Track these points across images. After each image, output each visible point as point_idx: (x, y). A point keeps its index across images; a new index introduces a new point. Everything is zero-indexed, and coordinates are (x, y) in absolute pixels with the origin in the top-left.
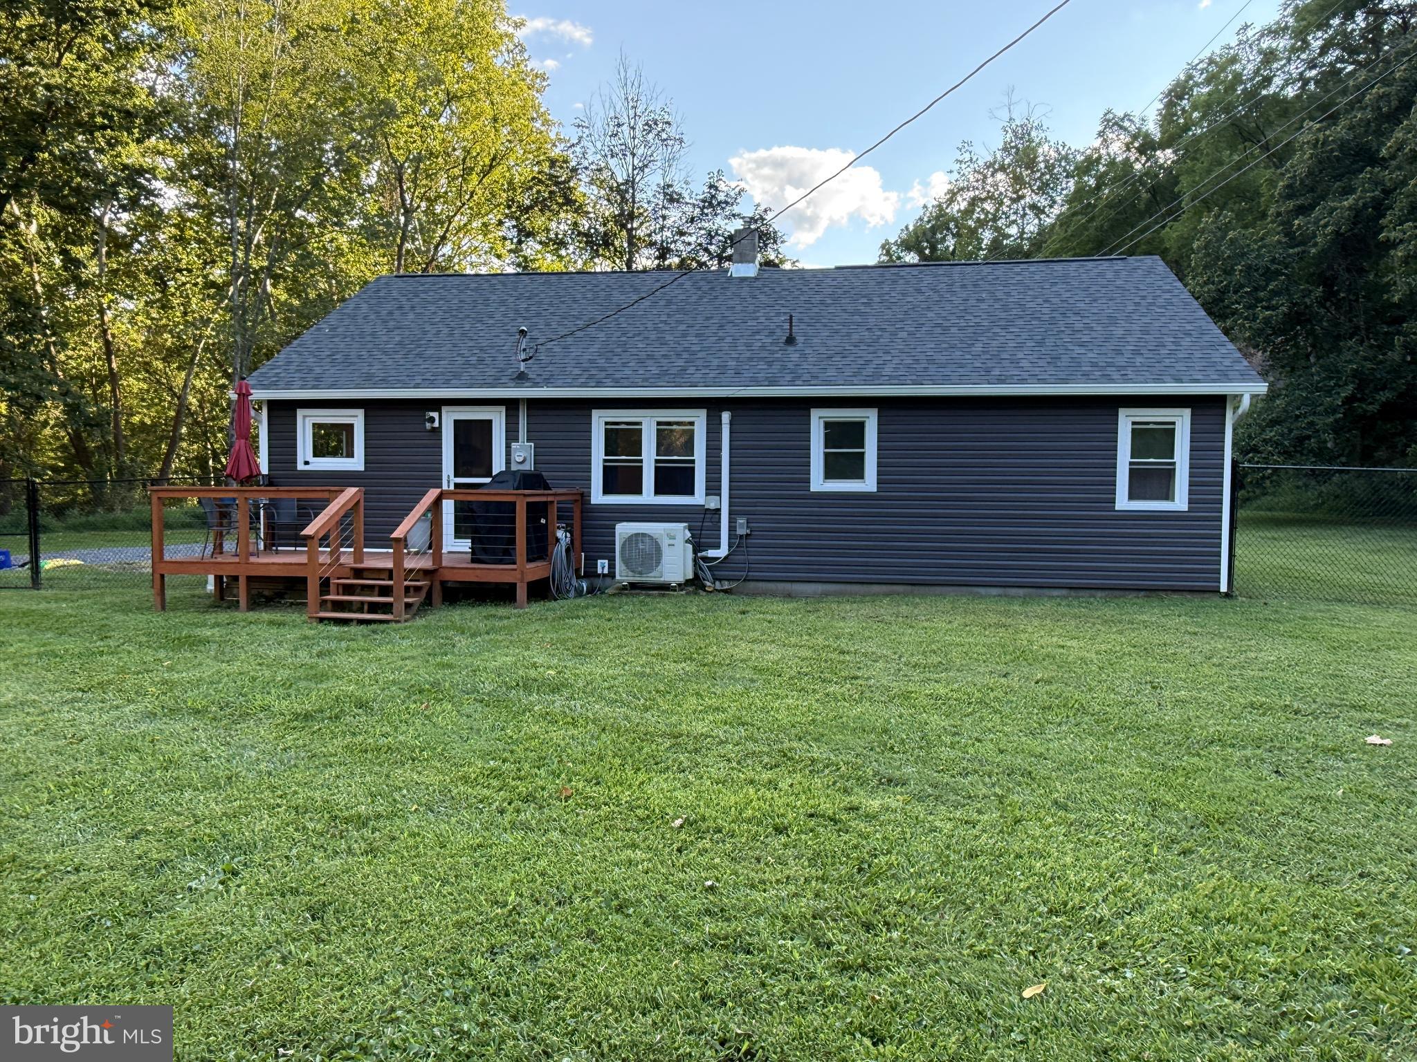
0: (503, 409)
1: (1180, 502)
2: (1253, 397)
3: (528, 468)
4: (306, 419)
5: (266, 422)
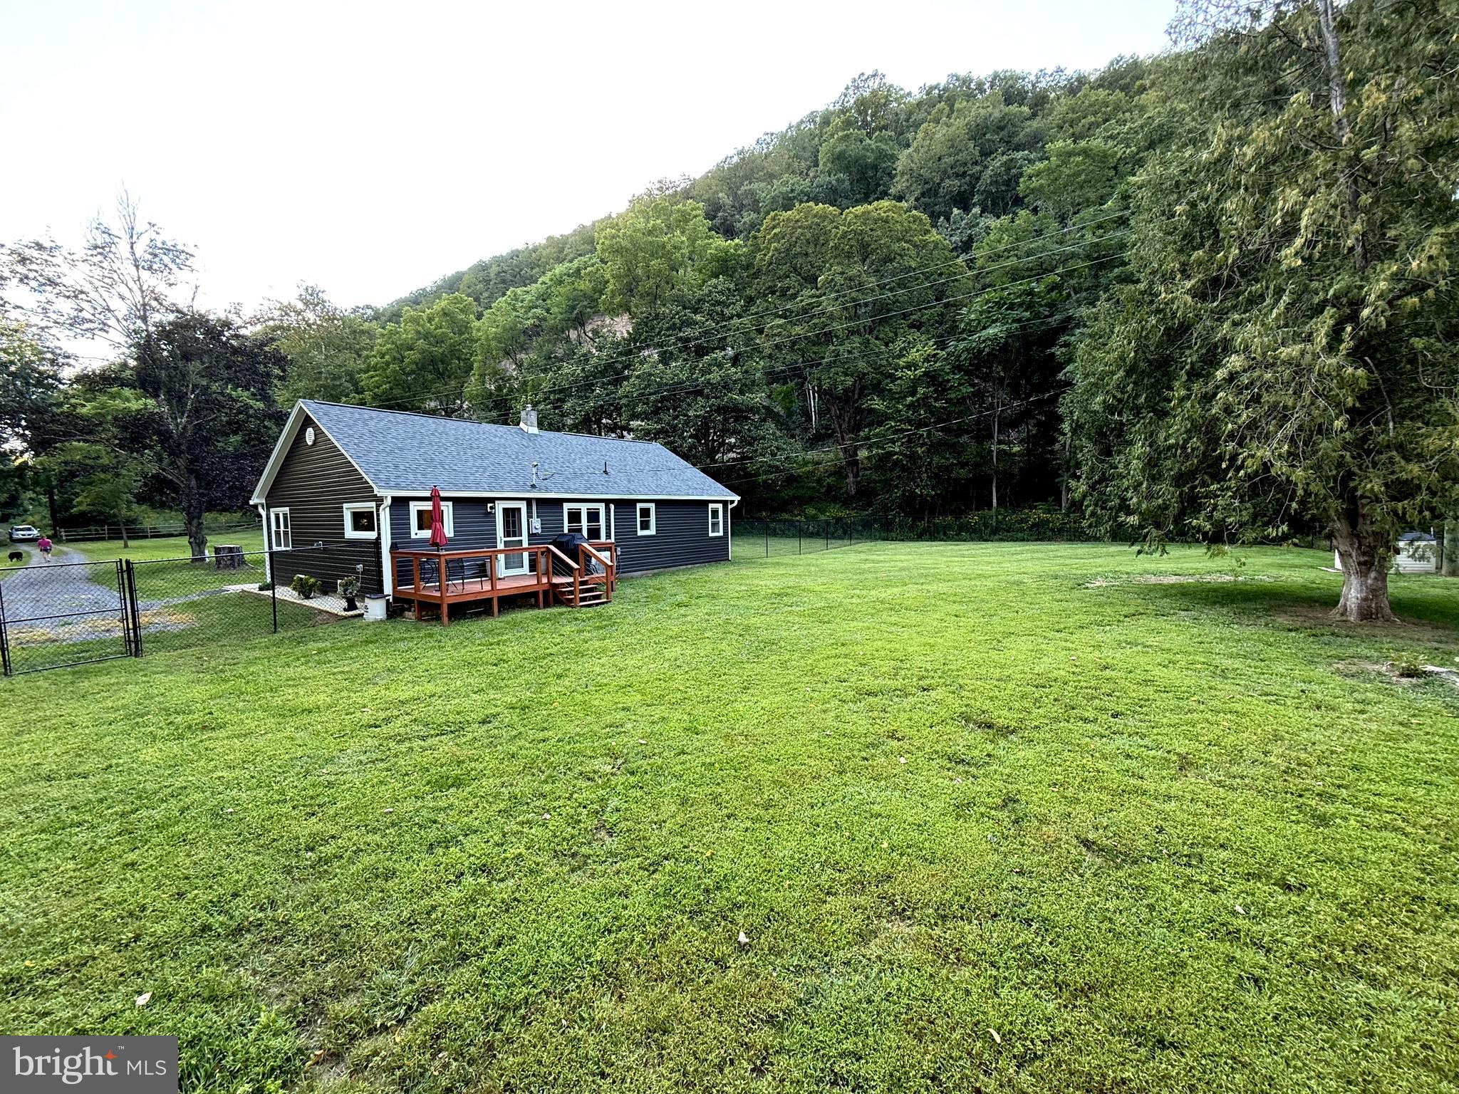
0: (525, 502)
1: (721, 534)
2: (738, 500)
3: (540, 531)
4: (414, 508)
5: (388, 509)
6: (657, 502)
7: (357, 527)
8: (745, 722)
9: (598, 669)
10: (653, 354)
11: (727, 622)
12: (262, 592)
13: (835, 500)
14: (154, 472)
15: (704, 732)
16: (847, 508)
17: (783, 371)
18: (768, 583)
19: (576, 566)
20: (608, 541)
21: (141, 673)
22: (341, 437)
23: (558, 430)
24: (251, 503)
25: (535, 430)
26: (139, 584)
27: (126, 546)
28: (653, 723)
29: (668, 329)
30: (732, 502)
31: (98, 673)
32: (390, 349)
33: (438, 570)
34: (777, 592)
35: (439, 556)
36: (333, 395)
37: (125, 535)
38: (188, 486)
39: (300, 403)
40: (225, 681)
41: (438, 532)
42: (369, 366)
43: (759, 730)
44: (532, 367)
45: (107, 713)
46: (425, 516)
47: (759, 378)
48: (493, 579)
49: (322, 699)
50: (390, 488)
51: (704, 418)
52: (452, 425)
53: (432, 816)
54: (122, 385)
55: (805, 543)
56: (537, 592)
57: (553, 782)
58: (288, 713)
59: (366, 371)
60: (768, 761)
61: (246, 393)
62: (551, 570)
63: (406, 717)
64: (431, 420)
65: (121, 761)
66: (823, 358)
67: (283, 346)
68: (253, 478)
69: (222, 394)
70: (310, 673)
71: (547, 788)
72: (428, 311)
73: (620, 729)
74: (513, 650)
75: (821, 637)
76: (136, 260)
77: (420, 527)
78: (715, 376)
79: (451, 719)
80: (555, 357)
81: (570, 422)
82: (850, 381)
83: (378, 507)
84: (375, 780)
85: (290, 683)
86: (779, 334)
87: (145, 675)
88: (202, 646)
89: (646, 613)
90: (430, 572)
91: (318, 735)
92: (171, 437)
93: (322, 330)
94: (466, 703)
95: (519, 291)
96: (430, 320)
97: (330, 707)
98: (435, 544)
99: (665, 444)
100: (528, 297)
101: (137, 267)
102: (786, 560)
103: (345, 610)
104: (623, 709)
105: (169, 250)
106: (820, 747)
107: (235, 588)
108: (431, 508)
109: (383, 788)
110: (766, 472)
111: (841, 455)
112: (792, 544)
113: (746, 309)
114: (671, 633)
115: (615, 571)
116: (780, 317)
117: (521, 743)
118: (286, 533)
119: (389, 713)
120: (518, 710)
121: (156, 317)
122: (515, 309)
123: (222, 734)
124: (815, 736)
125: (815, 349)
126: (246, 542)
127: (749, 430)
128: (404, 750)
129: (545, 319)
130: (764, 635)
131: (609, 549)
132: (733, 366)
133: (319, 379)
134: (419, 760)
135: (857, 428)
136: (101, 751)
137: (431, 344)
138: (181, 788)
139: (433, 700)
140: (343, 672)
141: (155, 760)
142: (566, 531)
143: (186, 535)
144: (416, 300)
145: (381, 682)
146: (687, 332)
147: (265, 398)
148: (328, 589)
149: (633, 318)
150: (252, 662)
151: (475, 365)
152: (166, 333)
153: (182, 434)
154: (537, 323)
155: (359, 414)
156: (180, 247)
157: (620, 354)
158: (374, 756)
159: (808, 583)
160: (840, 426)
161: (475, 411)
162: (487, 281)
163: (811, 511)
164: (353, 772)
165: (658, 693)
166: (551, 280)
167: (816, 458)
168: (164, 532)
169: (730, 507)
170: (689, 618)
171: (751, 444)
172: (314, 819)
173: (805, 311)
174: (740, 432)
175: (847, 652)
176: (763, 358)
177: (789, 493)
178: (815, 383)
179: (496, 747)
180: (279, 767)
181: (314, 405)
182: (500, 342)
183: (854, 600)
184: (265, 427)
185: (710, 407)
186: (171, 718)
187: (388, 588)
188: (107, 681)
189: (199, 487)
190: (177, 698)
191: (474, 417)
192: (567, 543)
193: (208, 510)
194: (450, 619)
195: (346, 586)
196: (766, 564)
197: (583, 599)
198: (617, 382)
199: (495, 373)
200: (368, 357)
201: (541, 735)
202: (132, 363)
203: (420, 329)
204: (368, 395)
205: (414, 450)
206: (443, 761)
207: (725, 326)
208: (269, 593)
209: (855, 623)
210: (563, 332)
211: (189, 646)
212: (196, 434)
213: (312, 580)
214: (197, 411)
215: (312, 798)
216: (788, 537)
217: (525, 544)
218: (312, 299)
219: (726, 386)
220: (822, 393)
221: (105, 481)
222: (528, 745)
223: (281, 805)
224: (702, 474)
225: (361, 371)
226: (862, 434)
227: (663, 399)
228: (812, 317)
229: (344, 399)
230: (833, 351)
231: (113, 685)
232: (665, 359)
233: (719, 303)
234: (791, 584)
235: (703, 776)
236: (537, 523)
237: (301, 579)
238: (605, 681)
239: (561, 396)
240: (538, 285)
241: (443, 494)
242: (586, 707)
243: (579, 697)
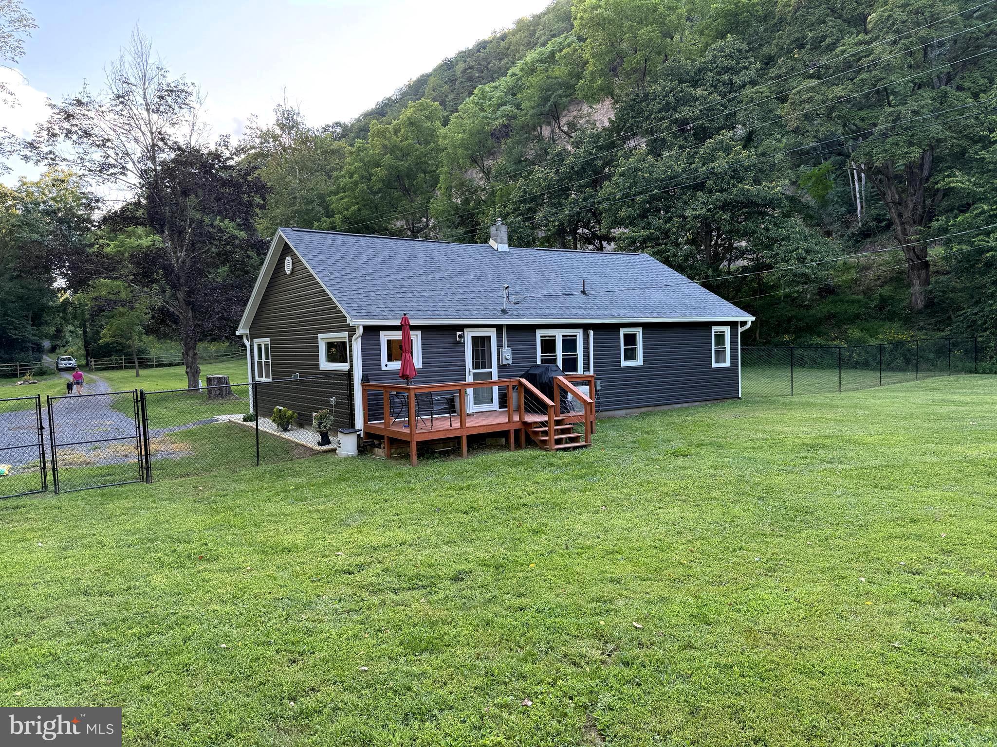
0: (495, 330)
1: (728, 364)
2: (752, 322)
3: (510, 362)
4: (385, 337)
5: (359, 340)
6: (645, 326)
7: (331, 358)
8: (773, 616)
9: (578, 527)
10: (640, 144)
11: (741, 479)
12: (245, 423)
13: (891, 317)
14: (159, 304)
15: (717, 623)
16: (910, 328)
17: (815, 149)
18: (796, 429)
19: (550, 403)
20: (587, 373)
21: (151, 499)
22: (316, 264)
23: (528, 244)
24: (238, 333)
25: (504, 247)
26: (149, 412)
27: (138, 375)
28: (650, 602)
29: (660, 111)
30: (744, 323)
31: (120, 496)
32: (359, 167)
33: (407, 404)
34: (809, 442)
35: (409, 389)
36: (306, 222)
37: (137, 364)
38: (185, 317)
39: (280, 232)
40: (218, 512)
41: (407, 363)
42: (338, 187)
43: (792, 629)
44: (502, 173)
45: (127, 535)
46: (393, 345)
47: (782, 161)
48: (463, 416)
49: (300, 538)
50: (362, 317)
51: (705, 218)
52: (419, 247)
53: (405, 681)
54: (137, 224)
55: (848, 376)
56: (508, 431)
57: (534, 662)
58: (270, 551)
59: (336, 193)
60: (808, 672)
61: (232, 224)
62: (523, 406)
63: (378, 566)
64: (399, 243)
65: (138, 584)
66: (875, 125)
67: (264, 174)
68: (238, 308)
69: (212, 226)
70: (288, 510)
71: (527, 667)
72: (394, 122)
73: (609, 606)
74: (483, 497)
75: (878, 507)
76: (147, 104)
77: (390, 359)
78: (721, 164)
79: (422, 573)
80: (526, 160)
81: (541, 234)
82: (916, 153)
83: (350, 337)
84: (350, 632)
85: (272, 519)
86: (809, 101)
87: (154, 501)
88: (198, 475)
89: (635, 462)
90: (401, 407)
91: (297, 577)
92: (173, 271)
93: (296, 153)
94: (438, 555)
95: (487, 87)
96: (396, 131)
97: (306, 547)
98: (404, 376)
99: (654, 254)
100: (497, 93)
101: (148, 110)
102: (820, 399)
103: (319, 444)
104: (612, 580)
105: (172, 91)
106: (885, 664)
107: (223, 418)
108: (400, 338)
109: (358, 642)
110: (790, 284)
111: (902, 255)
112: (828, 378)
113: (762, 73)
114: (666, 489)
115: (594, 409)
116: (811, 77)
117: (497, 608)
118: (267, 364)
119: (361, 559)
120: (491, 569)
121: (162, 156)
122: (482, 110)
123: (215, 566)
124: (876, 646)
125: (863, 114)
126: (231, 371)
127: (767, 230)
128: (377, 602)
129: (515, 117)
130: (794, 499)
131: (588, 383)
132: (744, 147)
133: (294, 204)
134: (392, 615)
135: (928, 216)
136: (123, 572)
137: (397, 158)
138: (184, 617)
139: (404, 547)
140: (317, 511)
141: (163, 587)
142: (539, 362)
143: (183, 364)
144: (382, 111)
145: (353, 524)
146: (685, 112)
147: (247, 226)
148: (303, 422)
149: (617, 102)
150: (238, 495)
151: (442, 177)
152: (169, 170)
153: (182, 267)
154: (506, 122)
155: (333, 240)
156: (181, 87)
157: (601, 148)
158: (348, 606)
159: (854, 432)
160: (900, 215)
161: (440, 229)
162: (452, 81)
163: (855, 333)
164: (329, 621)
165: (654, 565)
166: (522, 70)
167: (863, 261)
168: (166, 361)
169: (740, 330)
170: (689, 472)
171: (769, 247)
172: (295, 667)
173: (848, 65)
174: (754, 232)
175: (920, 532)
176: (787, 133)
177: (823, 308)
178: (863, 159)
179: (469, 610)
180: (264, 607)
181: (292, 233)
182: (467, 149)
183: (927, 459)
184: (248, 256)
185: (713, 203)
186: (175, 546)
187: (359, 423)
188: (126, 505)
189: (195, 318)
190: (179, 527)
191: (439, 236)
192: (541, 375)
193: (200, 340)
194: (419, 456)
195: (321, 419)
196: (791, 403)
197: (558, 442)
198: (596, 183)
199: (462, 184)
200: (337, 178)
201: (518, 602)
202: (144, 201)
203: (387, 142)
204: (338, 218)
205: (384, 275)
206: (416, 619)
207: (734, 98)
208: (252, 424)
209: (930, 492)
210: (534, 129)
211: (187, 475)
212: (192, 266)
213: (290, 412)
214: (193, 245)
215: (293, 644)
216: (821, 367)
217: (495, 378)
218: (288, 122)
219: (736, 175)
220: (872, 172)
221: (123, 314)
222: (504, 612)
223: (266, 647)
224: (703, 290)
225: (332, 193)
226: (935, 224)
227: (653, 198)
228: (859, 72)
229: (316, 224)
230: (891, 114)
231: (130, 508)
232: (656, 149)
233: (727, 70)
234: (828, 432)
235: (718, 681)
236: (507, 353)
237: (280, 410)
238: (588, 543)
239: (532, 205)
240: (508, 78)
241: (413, 322)
242: (566, 571)
243: (558, 560)
